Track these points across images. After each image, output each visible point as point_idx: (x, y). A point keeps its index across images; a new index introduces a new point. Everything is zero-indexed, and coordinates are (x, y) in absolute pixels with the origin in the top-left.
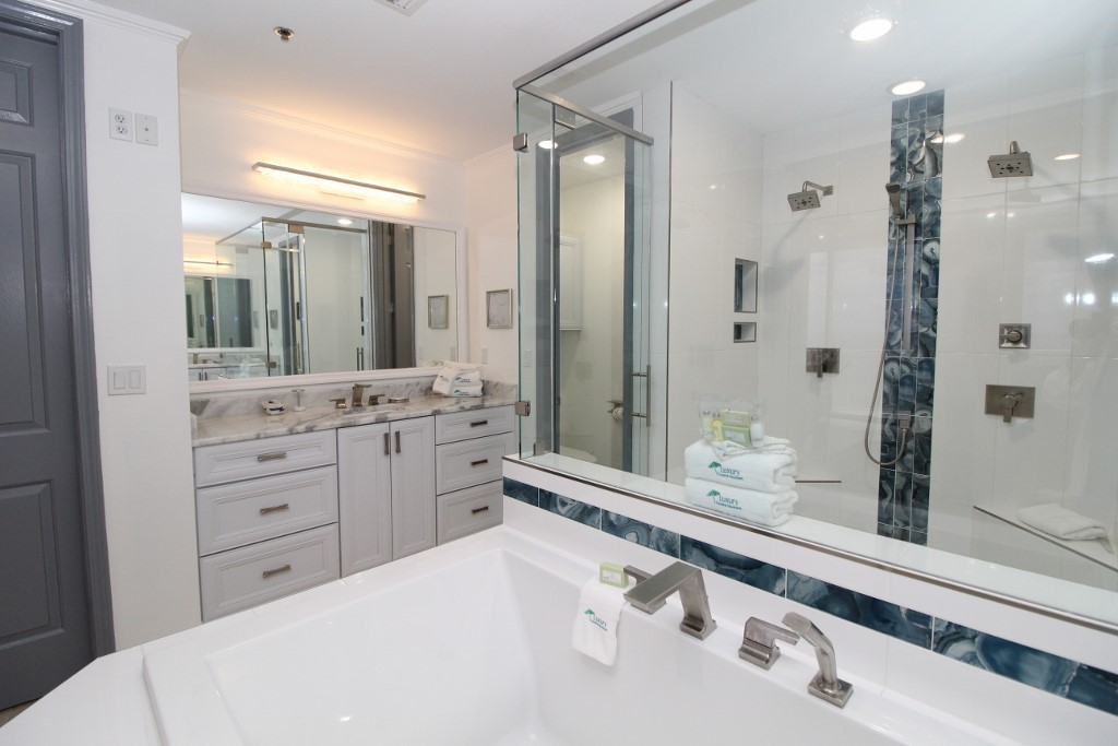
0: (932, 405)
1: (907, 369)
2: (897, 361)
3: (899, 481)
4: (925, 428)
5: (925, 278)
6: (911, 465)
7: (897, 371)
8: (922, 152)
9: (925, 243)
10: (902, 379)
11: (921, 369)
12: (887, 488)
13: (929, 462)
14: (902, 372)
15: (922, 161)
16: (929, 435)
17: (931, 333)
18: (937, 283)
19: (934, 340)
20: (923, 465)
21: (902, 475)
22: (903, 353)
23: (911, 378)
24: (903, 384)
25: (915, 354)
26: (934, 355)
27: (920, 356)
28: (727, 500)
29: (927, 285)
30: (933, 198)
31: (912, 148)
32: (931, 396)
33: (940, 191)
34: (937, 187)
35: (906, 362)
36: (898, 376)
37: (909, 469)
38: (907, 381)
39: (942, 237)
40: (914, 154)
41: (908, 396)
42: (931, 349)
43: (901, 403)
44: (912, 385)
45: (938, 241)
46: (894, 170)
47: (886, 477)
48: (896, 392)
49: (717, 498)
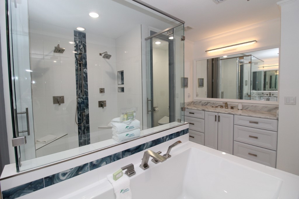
0: (88, 108)
1: (82, 100)
2: (80, 98)
3: (83, 128)
4: (87, 113)
5: (84, 77)
6: (85, 123)
7: (80, 100)
8: (82, 46)
9: (84, 69)
10: (82, 102)
11: (85, 99)
12: (80, 131)
13: (89, 121)
14: (81, 100)
15: (82, 48)
16: (88, 115)
17: (87, 90)
18: (87, 79)
19: (88, 92)
20: (88, 122)
21: (83, 126)
22: (81, 96)
23: (83, 102)
24: (82, 104)
25: (84, 96)
26: (88, 96)
27: (85, 96)
28: (131, 135)
29: (85, 79)
30: (85, 58)
31: (79, 44)
32: (88, 105)
33: (86, 57)
34: (86, 55)
35: (82, 98)
36: (80, 102)
37: (85, 124)
38: (83, 103)
39: (87, 68)
40: (80, 46)
41: (83, 106)
42: (87, 94)
43: (82, 108)
44: (84, 103)
45: (87, 69)
46: (75, 48)
47: (80, 128)
48: (80, 106)
49: (128, 136)
